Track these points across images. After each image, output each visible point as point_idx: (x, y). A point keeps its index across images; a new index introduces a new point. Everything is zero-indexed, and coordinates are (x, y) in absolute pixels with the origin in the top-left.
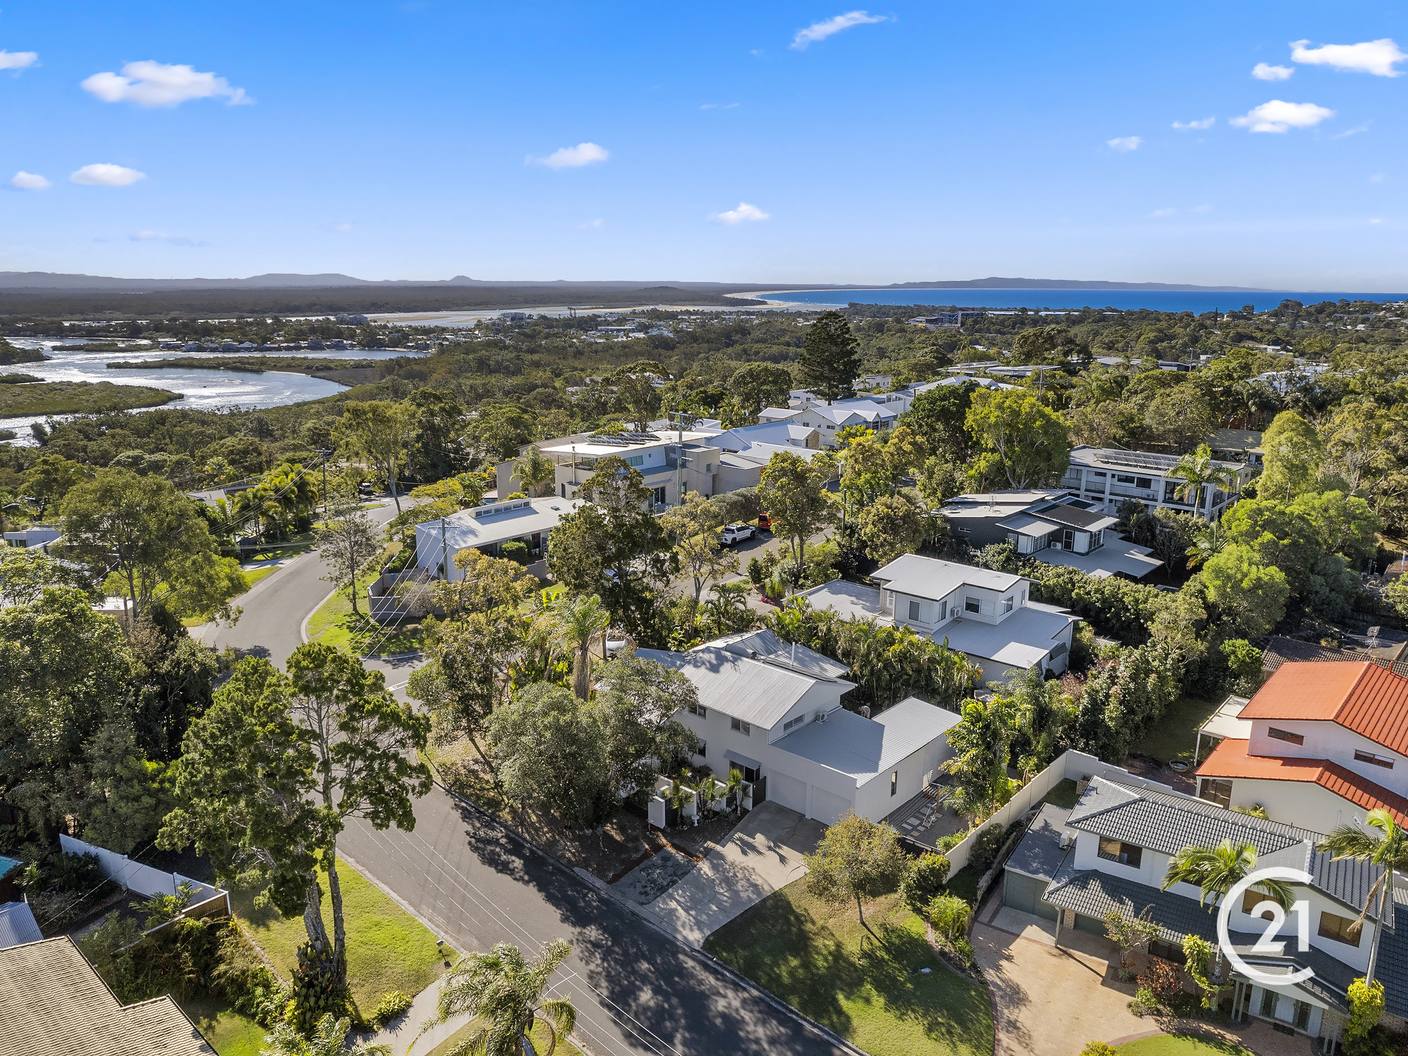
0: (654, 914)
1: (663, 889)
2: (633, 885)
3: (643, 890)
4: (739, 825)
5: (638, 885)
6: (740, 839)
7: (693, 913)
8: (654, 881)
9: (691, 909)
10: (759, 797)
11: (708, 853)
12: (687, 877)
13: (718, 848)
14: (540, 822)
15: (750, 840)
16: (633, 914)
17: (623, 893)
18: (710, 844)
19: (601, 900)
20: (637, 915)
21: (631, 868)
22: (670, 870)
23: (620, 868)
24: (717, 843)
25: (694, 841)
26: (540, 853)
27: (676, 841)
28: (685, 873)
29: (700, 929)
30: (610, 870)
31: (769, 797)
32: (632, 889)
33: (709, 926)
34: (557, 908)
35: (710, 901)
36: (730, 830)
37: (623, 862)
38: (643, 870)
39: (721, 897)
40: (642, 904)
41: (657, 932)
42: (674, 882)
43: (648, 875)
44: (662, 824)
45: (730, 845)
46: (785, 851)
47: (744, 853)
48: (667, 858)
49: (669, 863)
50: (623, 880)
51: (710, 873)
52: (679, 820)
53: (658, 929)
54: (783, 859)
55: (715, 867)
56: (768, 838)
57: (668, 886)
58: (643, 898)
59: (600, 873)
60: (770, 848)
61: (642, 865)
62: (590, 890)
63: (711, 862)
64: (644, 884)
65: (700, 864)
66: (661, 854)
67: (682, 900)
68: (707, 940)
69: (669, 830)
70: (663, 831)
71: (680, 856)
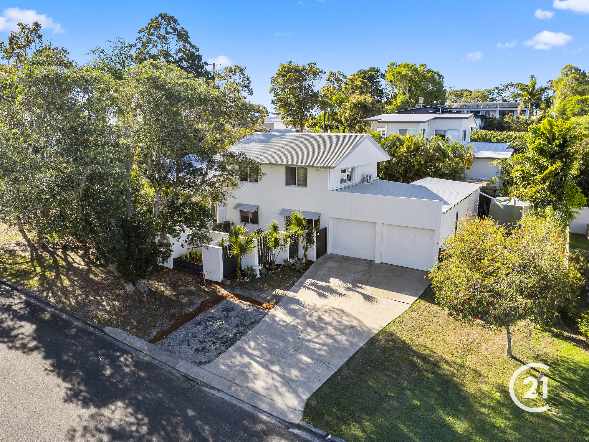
0: (220, 376)
1: (228, 343)
2: (186, 341)
3: (200, 346)
4: (307, 273)
5: (194, 341)
6: (313, 284)
7: (276, 368)
8: (214, 334)
9: (273, 363)
10: (321, 251)
11: (278, 300)
12: (258, 326)
13: (290, 294)
14: (73, 285)
15: (324, 284)
16: (187, 378)
17: (172, 353)
18: (278, 291)
19: (138, 364)
20: (193, 380)
21: (183, 323)
22: (235, 321)
23: (167, 324)
24: (288, 289)
25: (260, 290)
26: (64, 317)
27: (239, 292)
28: (255, 323)
29: (294, 391)
30: (154, 327)
31: (330, 250)
32: (185, 345)
33: (305, 385)
34: (64, 380)
35: (297, 351)
36: (298, 278)
37: (173, 316)
38: (199, 323)
39: (311, 345)
40: (199, 364)
41: (224, 402)
42: (242, 334)
43: (206, 328)
44: (219, 276)
45: (302, 290)
46: (369, 290)
47: (320, 295)
48: (229, 309)
49: (232, 314)
50: (171, 336)
51: (289, 319)
52: (239, 272)
53: (227, 398)
54: (367, 298)
55: (292, 313)
56: (344, 281)
57: (235, 338)
58: (200, 357)
59: (141, 333)
60: (349, 289)
61: (197, 319)
62: (124, 352)
63: (286, 309)
64: (201, 338)
65: (272, 312)
66: (221, 305)
67: (256, 353)
68: (308, 405)
69: (228, 282)
70: (222, 284)
71: (244, 305)
